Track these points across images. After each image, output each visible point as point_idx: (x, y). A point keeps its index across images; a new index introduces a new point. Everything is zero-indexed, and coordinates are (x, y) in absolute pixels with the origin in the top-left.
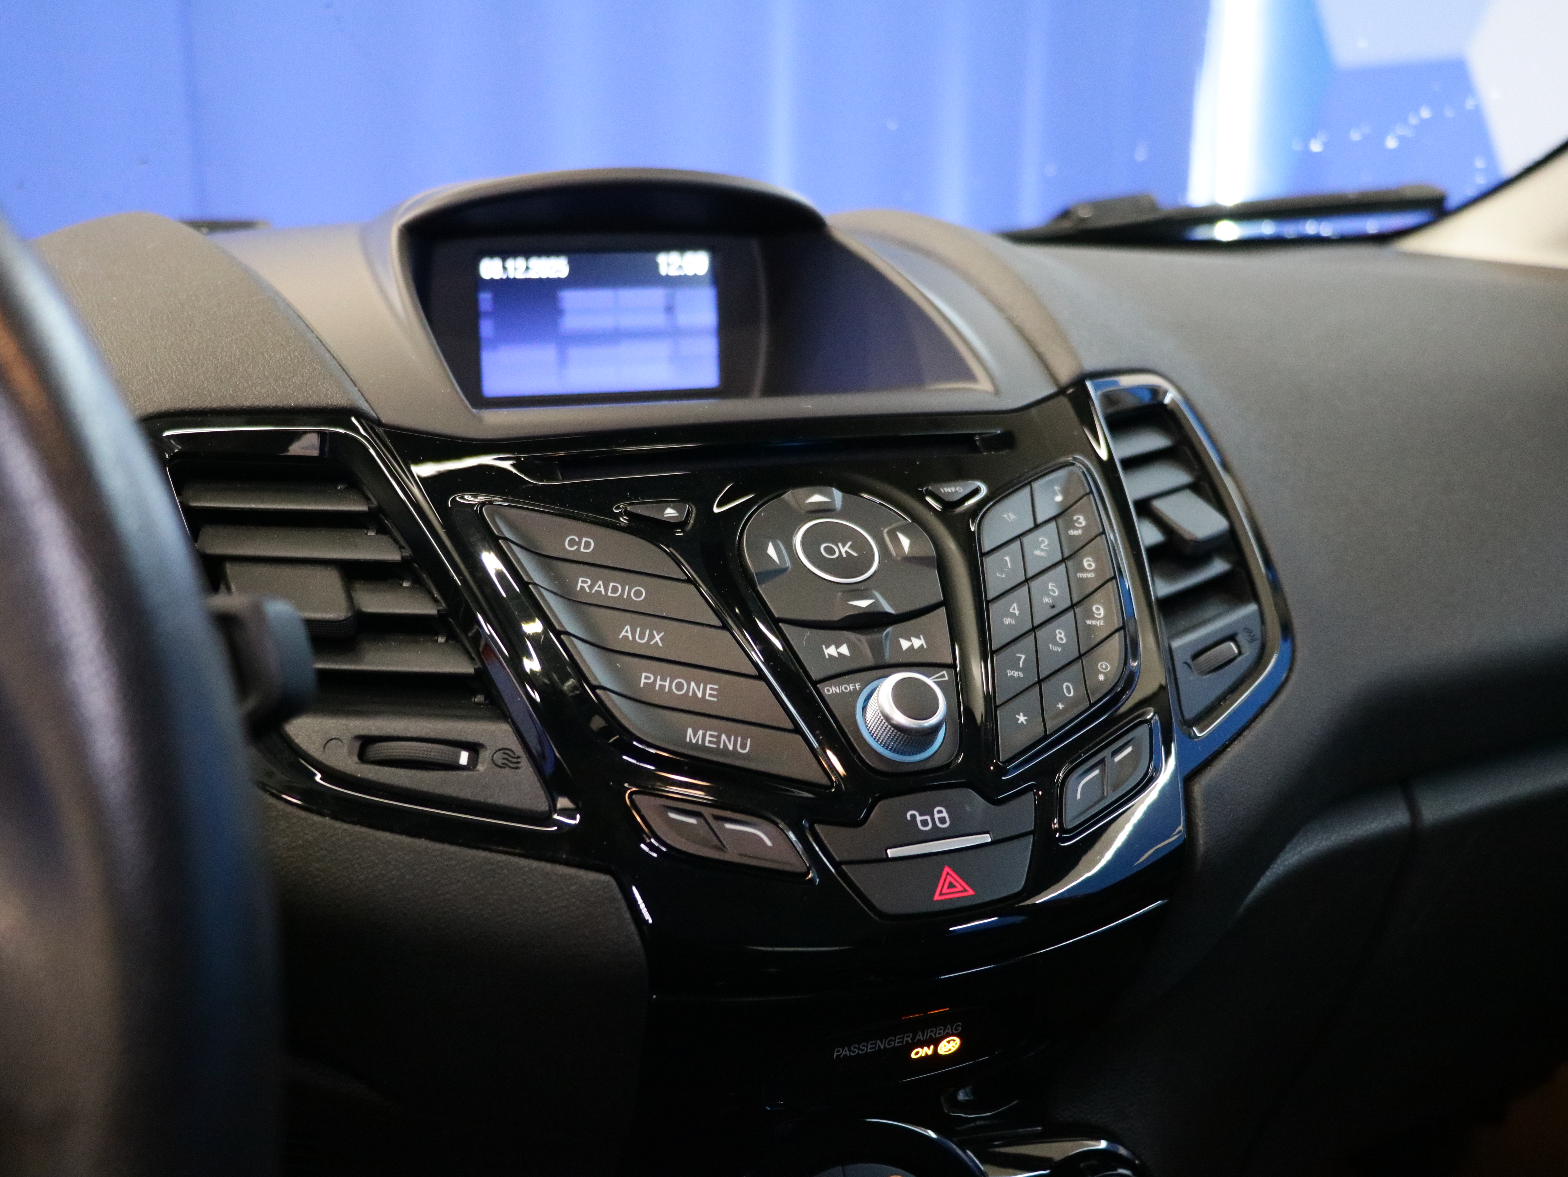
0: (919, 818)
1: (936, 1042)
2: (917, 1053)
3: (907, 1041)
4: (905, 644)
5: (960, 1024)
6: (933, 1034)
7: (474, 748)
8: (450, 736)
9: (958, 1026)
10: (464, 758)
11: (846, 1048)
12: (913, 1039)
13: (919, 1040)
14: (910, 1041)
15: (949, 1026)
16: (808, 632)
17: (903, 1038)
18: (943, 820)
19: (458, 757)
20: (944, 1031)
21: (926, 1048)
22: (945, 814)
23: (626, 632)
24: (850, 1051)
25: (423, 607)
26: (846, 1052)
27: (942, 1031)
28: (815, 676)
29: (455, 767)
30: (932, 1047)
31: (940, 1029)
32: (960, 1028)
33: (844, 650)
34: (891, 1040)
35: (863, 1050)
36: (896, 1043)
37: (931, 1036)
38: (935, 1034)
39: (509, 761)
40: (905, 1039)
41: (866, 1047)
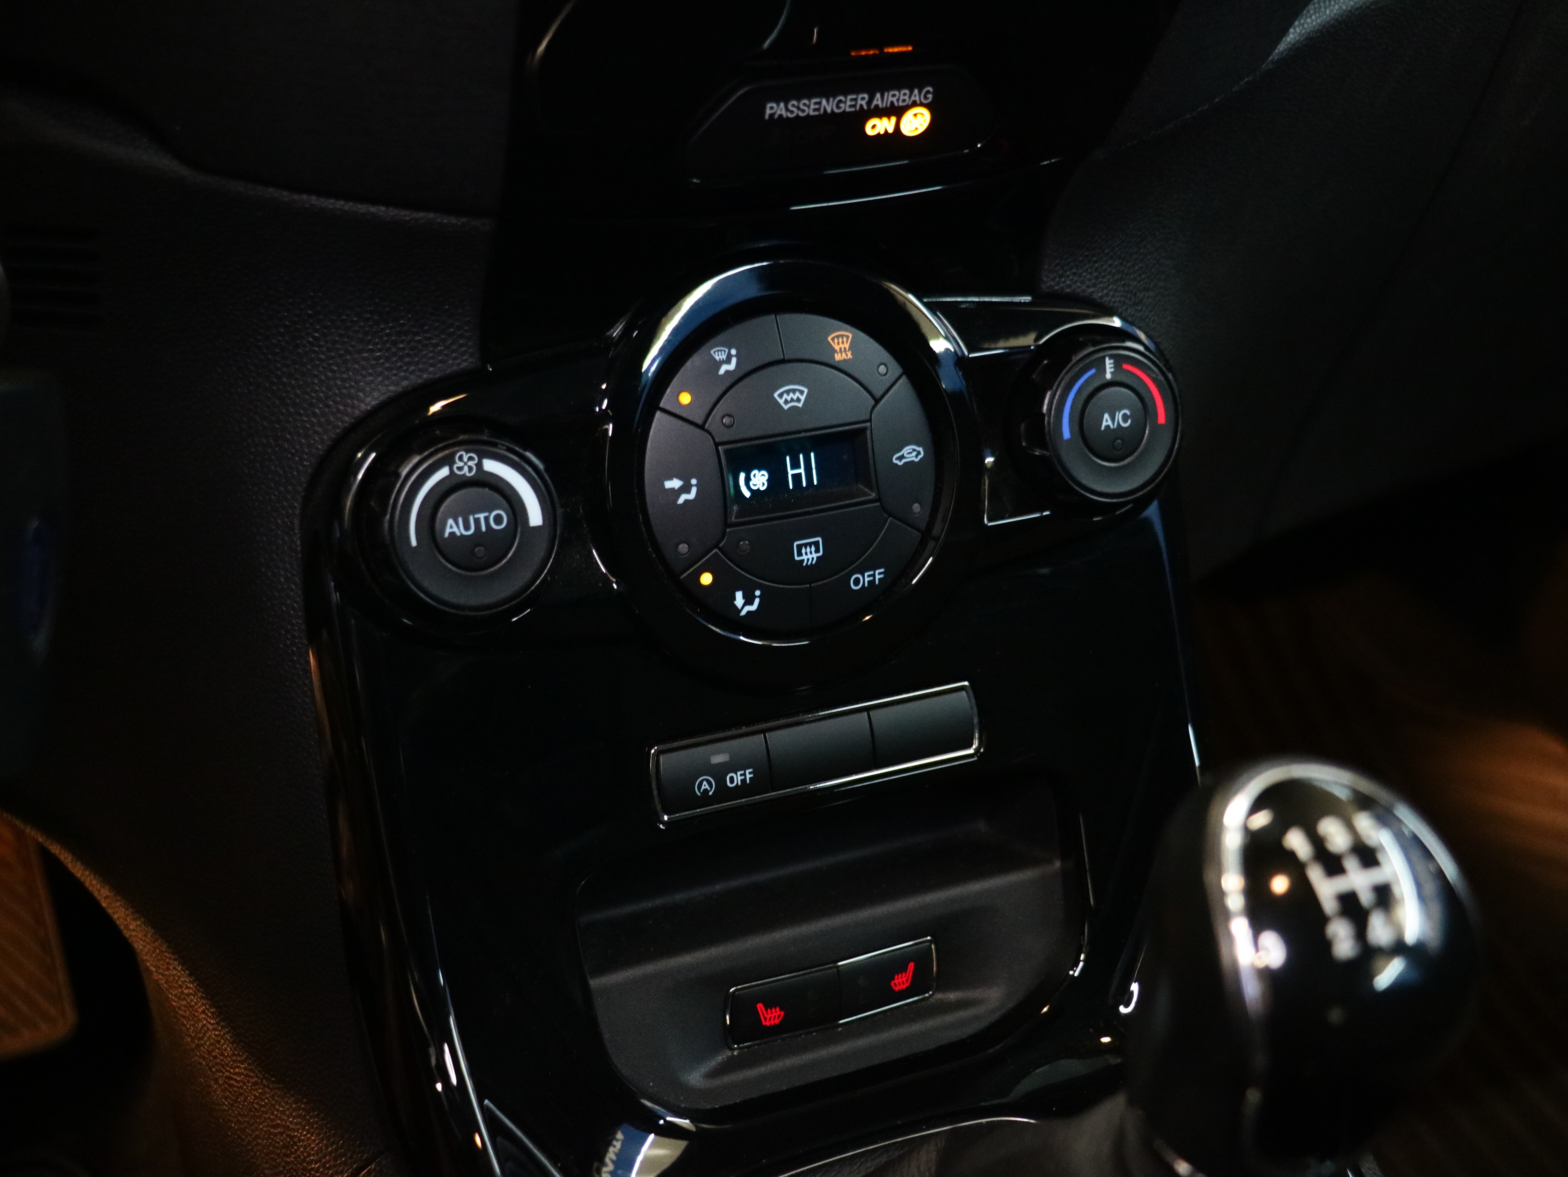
1: (898, 112)
2: (874, 127)
3: (861, 106)
5: (930, 89)
6: (894, 100)
9: (928, 92)
11: (782, 105)
12: (869, 103)
13: (877, 106)
14: (865, 107)
15: (916, 91)
17: (856, 100)
20: (910, 97)
21: (885, 119)
24: (787, 109)
26: (781, 110)
27: (906, 97)
30: (894, 119)
31: (905, 94)
32: (930, 96)
34: (840, 101)
35: (803, 111)
36: (847, 104)
37: (892, 103)
38: (898, 100)
40: (859, 102)
41: (808, 107)
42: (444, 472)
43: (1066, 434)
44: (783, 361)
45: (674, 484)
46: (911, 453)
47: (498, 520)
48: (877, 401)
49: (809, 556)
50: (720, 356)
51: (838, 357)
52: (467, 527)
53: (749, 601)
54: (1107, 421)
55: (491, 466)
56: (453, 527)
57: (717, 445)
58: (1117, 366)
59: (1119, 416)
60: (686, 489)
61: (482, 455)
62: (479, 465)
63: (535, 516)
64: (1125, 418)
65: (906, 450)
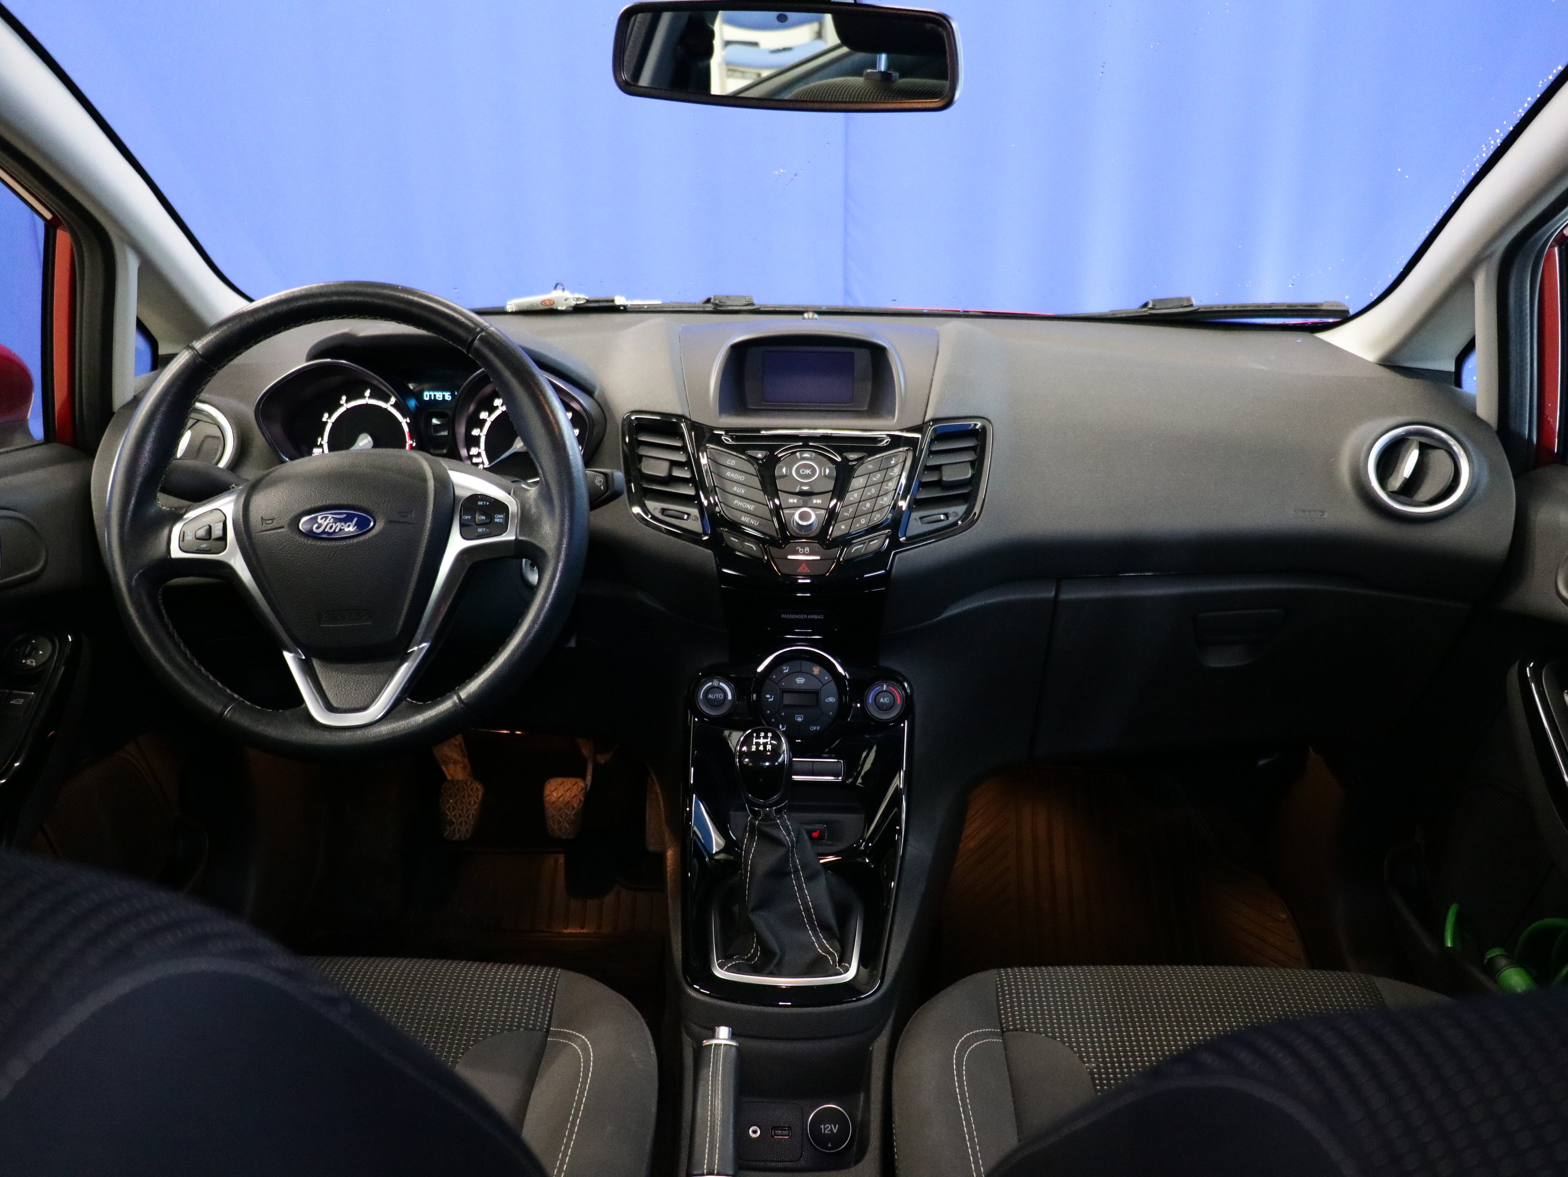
0: (800, 549)
4: (815, 501)
7: (689, 515)
8: (684, 511)
10: (686, 517)
16: (786, 494)
18: (807, 551)
19: (684, 516)
22: (808, 550)
23: (735, 489)
25: (687, 475)
26: (785, 616)
28: (783, 507)
29: (683, 519)
33: (795, 501)
34: (800, 616)
39: (696, 519)
41: (792, 616)
42: (710, 684)
43: (870, 701)
44: (800, 672)
45: (768, 696)
46: (831, 700)
47: (721, 696)
48: (824, 685)
49: (799, 719)
50: (784, 668)
51: (815, 673)
52: (713, 696)
53: (783, 727)
54: (882, 700)
55: (722, 684)
56: (710, 696)
57: (780, 689)
58: (887, 687)
59: (886, 700)
60: (771, 698)
61: (720, 681)
62: (719, 684)
63: (730, 697)
64: (887, 700)
65: (830, 699)
